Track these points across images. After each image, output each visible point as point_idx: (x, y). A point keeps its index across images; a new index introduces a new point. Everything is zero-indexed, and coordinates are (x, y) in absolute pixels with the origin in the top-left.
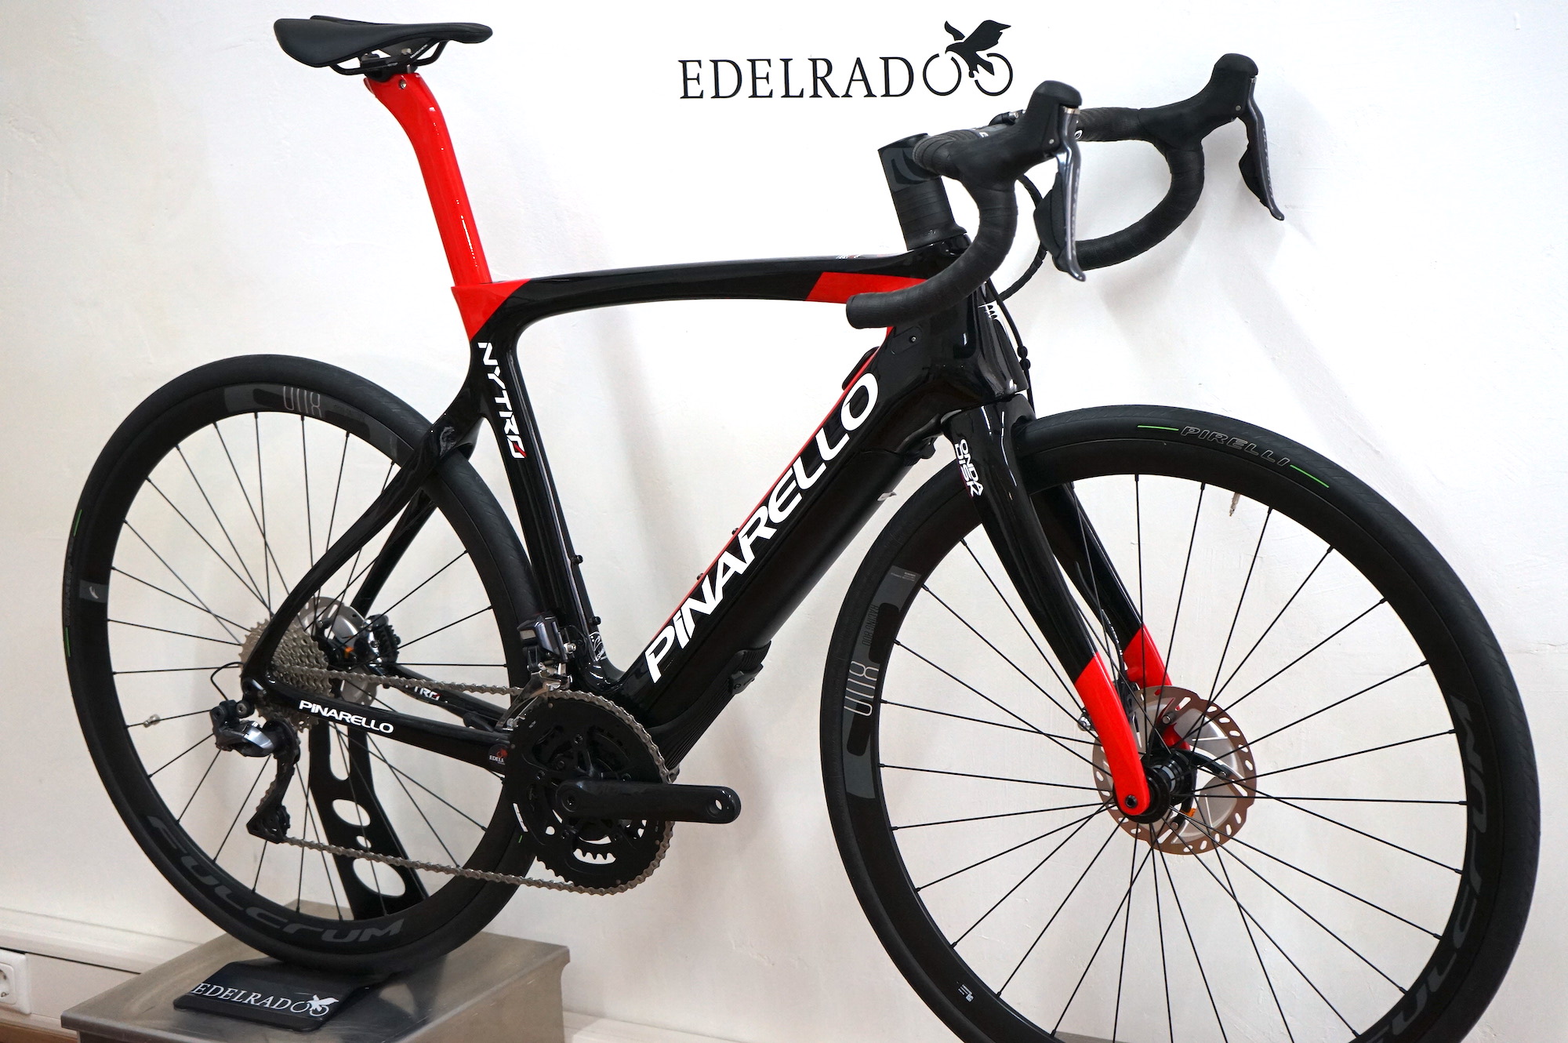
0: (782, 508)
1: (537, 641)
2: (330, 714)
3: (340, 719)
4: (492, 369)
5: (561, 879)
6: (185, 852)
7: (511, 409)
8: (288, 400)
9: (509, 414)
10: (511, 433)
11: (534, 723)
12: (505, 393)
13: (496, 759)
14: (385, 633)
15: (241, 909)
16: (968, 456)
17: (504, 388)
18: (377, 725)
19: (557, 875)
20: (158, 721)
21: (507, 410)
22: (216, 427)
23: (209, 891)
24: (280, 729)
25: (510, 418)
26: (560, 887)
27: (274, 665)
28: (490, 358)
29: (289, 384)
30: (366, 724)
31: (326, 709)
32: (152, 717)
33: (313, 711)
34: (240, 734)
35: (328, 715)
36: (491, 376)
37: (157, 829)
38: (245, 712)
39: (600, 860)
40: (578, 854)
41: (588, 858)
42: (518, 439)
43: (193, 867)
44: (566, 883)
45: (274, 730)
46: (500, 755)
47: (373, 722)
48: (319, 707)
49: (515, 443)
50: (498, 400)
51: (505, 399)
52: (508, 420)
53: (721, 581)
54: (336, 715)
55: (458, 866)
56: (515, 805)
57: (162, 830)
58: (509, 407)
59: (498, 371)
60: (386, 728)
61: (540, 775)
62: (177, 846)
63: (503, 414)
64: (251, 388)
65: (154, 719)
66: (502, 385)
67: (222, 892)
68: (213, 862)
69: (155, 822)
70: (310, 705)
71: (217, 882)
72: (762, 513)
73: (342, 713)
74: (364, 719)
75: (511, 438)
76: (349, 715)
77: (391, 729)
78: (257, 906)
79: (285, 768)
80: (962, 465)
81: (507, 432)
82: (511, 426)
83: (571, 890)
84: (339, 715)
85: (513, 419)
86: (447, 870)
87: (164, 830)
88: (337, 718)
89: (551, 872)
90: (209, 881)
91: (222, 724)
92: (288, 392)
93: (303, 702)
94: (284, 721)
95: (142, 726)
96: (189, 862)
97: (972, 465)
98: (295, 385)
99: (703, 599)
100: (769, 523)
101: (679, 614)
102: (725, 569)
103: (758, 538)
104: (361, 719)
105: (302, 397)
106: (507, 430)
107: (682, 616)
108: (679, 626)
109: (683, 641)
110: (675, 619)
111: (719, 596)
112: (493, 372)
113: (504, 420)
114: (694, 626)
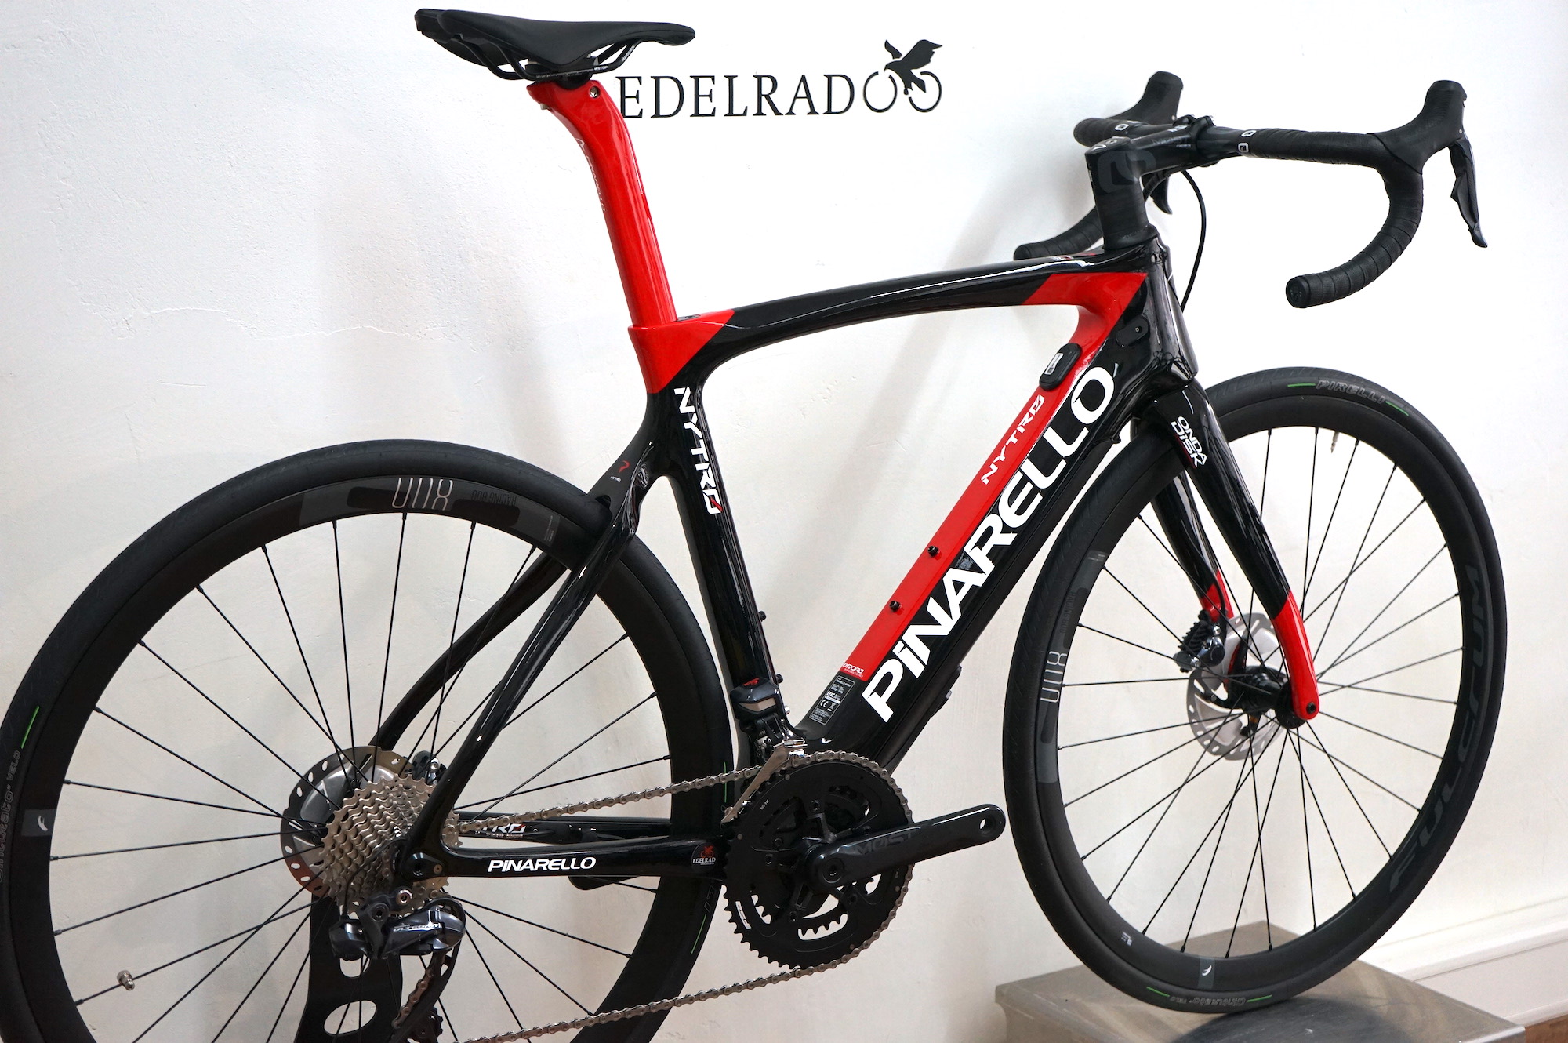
0: (1020, 512)
3: (536, 869)
8: (402, 494)
9: (706, 466)
10: (707, 487)
12: (702, 442)
13: (700, 860)
16: (1190, 431)
17: (700, 436)
18: (578, 863)
19: (781, 965)
21: (703, 462)
25: (706, 470)
28: (688, 405)
30: (565, 866)
33: (504, 870)
35: (521, 870)
36: (687, 426)
38: (407, 902)
42: (715, 492)
47: (574, 861)
48: (511, 863)
49: (712, 497)
50: (695, 452)
51: (702, 449)
52: (705, 473)
54: (531, 868)
56: (738, 903)
58: (705, 457)
59: (693, 419)
60: (588, 863)
63: (699, 467)
66: (698, 434)
70: (501, 863)
72: (994, 521)
73: (538, 861)
74: (564, 860)
75: (709, 492)
76: (548, 861)
77: (594, 862)
80: (1184, 440)
81: (703, 487)
82: (708, 479)
84: (534, 865)
85: (710, 471)
93: (492, 862)
97: (1195, 438)
98: (416, 474)
99: (933, 622)
100: (1006, 529)
101: (900, 645)
102: (958, 586)
103: (995, 546)
104: (560, 862)
105: (425, 486)
106: (703, 485)
107: (906, 646)
108: (906, 656)
109: (917, 670)
110: (896, 651)
111: (957, 613)
112: (689, 421)
113: (701, 473)
114: (928, 651)
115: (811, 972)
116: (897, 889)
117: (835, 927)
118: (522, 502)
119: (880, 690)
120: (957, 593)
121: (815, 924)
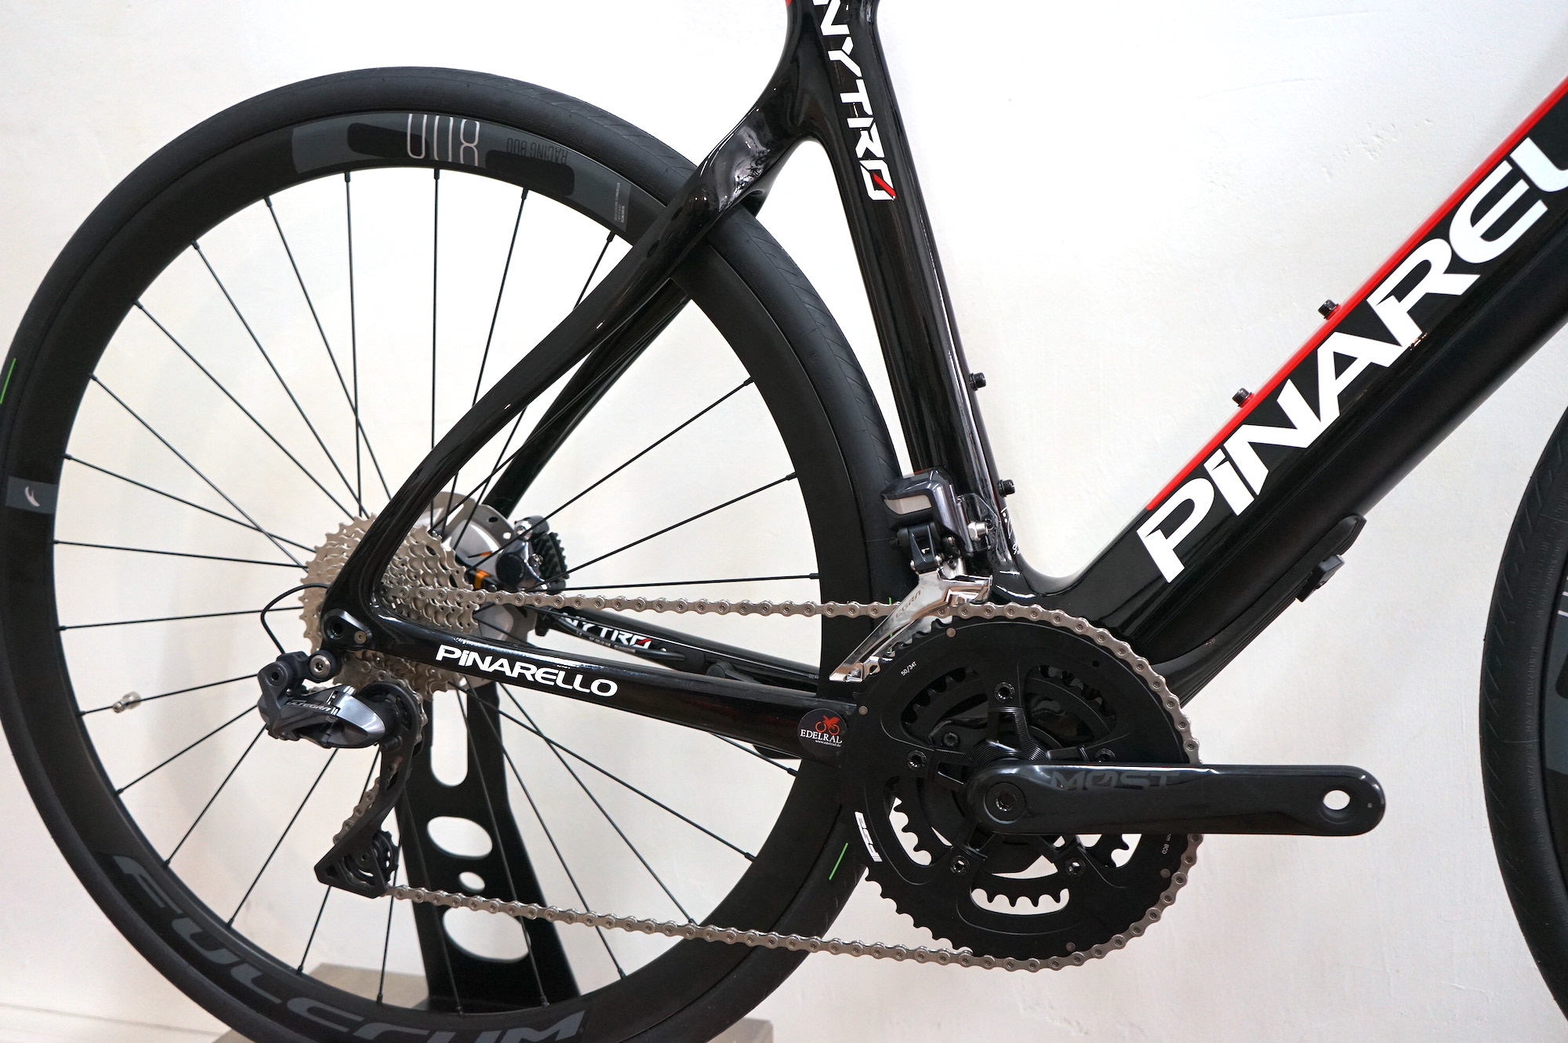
0: (1491, 235)
1: (931, 515)
2: (496, 666)
3: (515, 675)
4: (837, 42)
5: (945, 944)
6: (179, 911)
7: (870, 112)
8: (416, 138)
9: (866, 122)
10: (869, 155)
11: (914, 665)
12: (860, 84)
13: (813, 735)
14: (550, 543)
15: (278, 1001)
17: (859, 74)
18: (586, 684)
19: (936, 937)
20: (137, 702)
21: (863, 114)
22: (269, 205)
23: (220, 975)
24: (391, 698)
25: (868, 129)
26: (942, 958)
27: (385, 589)
28: (835, 23)
29: (419, 108)
30: (564, 682)
31: (489, 659)
32: (127, 696)
33: (462, 663)
34: (321, 708)
35: (491, 670)
36: (834, 55)
37: (131, 877)
38: (324, 672)
39: (1024, 907)
40: (979, 897)
41: (1001, 905)
42: (882, 166)
43: (194, 936)
44: (955, 952)
45: (381, 701)
46: (821, 728)
47: (579, 678)
48: (475, 655)
49: (876, 174)
50: (846, 98)
51: (861, 96)
52: (864, 134)
53: (1331, 387)
54: (507, 670)
55: (691, 921)
56: (859, 816)
57: (140, 881)
58: (868, 109)
59: (848, 45)
60: (604, 688)
61: (916, 759)
62: (165, 903)
63: (853, 123)
64: (345, 122)
65: (131, 699)
66: (856, 70)
67: (244, 975)
68: (228, 926)
69: (128, 866)
70: (457, 653)
71: (235, 959)
72: (1435, 252)
73: (518, 664)
74: (562, 674)
75: (868, 165)
76: (533, 668)
77: (614, 688)
78: (307, 996)
79: (395, 766)
81: (860, 154)
82: (870, 142)
83: (966, 962)
84: (512, 669)
85: (874, 131)
86: (668, 929)
87: (143, 878)
88: (508, 673)
89: (926, 932)
90: (221, 957)
91: (282, 695)
92: (417, 126)
93: (443, 648)
94: (399, 685)
95: (111, 711)
96: (185, 928)
98: (432, 110)
99: (1285, 422)
100: (1457, 265)
101: (1219, 455)
102: (1342, 362)
103: (1428, 297)
104: (556, 675)
105: (443, 130)
106: (860, 151)
107: (1228, 458)
108: (1224, 477)
109: (1239, 501)
110: (1209, 465)
111: (1331, 411)
112: (839, 47)
113: (856, 134)
114: (1264, 472)
115: (989, 965)
116: (1165, 873)
117: (1047, 905)
118: (576, 159)
119: (1168, 527)
120: (1337, 376)
121: (1014, 891)
